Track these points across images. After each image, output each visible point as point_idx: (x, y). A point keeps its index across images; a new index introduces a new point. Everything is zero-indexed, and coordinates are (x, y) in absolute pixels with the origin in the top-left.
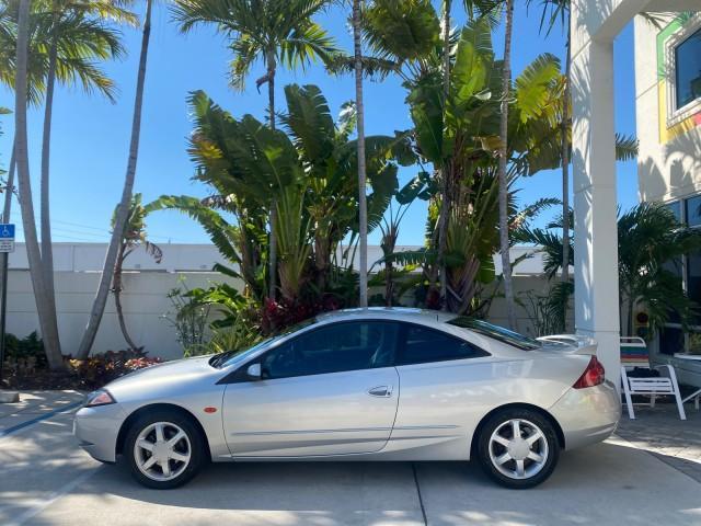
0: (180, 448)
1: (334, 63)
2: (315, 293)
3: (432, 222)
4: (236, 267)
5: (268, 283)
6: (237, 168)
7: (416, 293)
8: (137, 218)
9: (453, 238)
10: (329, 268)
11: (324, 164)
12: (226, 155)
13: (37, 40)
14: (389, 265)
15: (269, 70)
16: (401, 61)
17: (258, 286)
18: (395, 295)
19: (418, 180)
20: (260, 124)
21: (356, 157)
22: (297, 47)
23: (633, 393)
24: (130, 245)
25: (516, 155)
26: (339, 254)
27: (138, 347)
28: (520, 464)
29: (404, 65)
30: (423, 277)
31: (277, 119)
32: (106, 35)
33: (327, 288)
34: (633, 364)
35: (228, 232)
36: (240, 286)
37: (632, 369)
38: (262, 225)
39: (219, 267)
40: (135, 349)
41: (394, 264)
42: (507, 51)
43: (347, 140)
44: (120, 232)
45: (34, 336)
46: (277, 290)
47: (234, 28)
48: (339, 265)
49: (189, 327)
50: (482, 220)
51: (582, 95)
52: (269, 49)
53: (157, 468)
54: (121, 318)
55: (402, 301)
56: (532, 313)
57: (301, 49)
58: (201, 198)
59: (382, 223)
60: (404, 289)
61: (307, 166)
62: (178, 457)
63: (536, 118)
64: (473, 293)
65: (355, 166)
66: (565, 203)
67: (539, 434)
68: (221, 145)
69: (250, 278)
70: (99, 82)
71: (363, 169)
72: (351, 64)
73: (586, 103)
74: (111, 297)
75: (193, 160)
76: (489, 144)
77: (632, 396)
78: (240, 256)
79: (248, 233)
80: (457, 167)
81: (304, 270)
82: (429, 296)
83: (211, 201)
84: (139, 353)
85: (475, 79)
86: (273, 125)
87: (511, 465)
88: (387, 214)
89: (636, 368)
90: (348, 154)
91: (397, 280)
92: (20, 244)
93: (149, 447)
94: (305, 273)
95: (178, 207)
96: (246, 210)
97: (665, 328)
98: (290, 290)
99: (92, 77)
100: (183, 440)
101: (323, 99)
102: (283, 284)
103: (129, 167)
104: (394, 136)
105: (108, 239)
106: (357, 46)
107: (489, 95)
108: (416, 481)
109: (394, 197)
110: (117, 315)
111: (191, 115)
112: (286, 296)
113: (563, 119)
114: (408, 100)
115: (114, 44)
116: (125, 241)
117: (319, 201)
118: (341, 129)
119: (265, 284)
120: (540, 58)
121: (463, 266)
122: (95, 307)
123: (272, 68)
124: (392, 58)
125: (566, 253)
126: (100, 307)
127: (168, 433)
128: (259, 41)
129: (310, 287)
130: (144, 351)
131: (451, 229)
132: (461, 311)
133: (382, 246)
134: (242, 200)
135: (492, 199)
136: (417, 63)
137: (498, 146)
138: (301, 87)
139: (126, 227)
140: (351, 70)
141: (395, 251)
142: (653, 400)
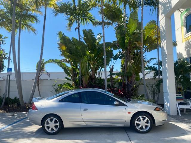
1: (95, 23)
2: (92, 85)
3: (122, 66)
4: (70, 78)
6: (71, 52)
7: (119, 84)
8: (43, 66)
9: (128, 69)
10: (95, 78)
11: (94, 50)
12: (67, 49)
13: (16, 19)
14: (111, 76)
16: (113, 22)
17: (76, 83)
18: (113, 84)
19: (118, 54)
21: (103, 48)
22: (85, 19)
23: (180, 109)
24: (41, 73)
25: (144, 46)
26: (98, 74)
32: (34, 17)
33: (95, 83)
34: (180, 101)
35: (68, 69)
36: (71, 83)
37: (179, 103)
38: (76, 66)
39: (66, 78)
41: (113, 76)
42: (142, 19)
43: (99, 43)
44: (39, 70)
45: (16, 98)
46: (82, 84)
47: (68, 14)
48: (98, 77)
50: (136, 64)
52: (78, 20)
54: (39, 92)
55: (115, 86)
56: (150, 88)
57: (86, 20)
58: (60, 60)
59: (109, 65)
60: (115, 83)
61: (89, 51)
63: (150, 37)
64: (134, 83)
65: (103, 50)
66: (158, 59)
68: (66, 46)
69: (74, 80)
70: (32, 30)
72: (100, 23)
74: (37, 87)
75: (59, 50)
76: (138, 44)
77: (180, 110)
78: (71, 75)
79: (73, 69)
80: (129, 50)
81: (89, 78)
82: (123, 85)
83: (63, 60)
85: (134, 27)
88: (110, 63)
91: (113, 80)
92: (13, 73)
95: (54, 62)
96: (72, 63)
97: (187, 92)
98: (85, 83)
99: (30, 28)
101: (93, 33)
102: (83, 82)
103: (41, 52)
104: (112, 42)
105: (36, 71)
106: (103, 19)
107: (138, 31)
109: (112, 58)
110: (38, 92)
111: (58, 38)
112: (84, 85)
113: (157, 37)
115: (36, 19)
117: (93, 60)
118: (98, 41)
119: (78, 82)
120: (151, 21)
121: (131, 76)
123: (79, 25)
124: (110, 21)
125: (159, 72)
126: (34, 89)
128: (75, 18)
129: (90, 83)
131: (128, 66)
132: (131, 88)
133: (110, 71)
134: (72, 60)
135: (139, 59)
136: (117, 23)
137: (140, 44)
138: (87, 30)
139: (40, 68)
140: (100, 25)
141: (113, 73)
142: (185, 111)
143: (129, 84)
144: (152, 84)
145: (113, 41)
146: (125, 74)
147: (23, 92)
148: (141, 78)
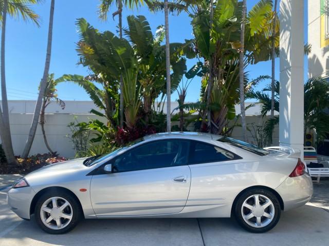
0: (67, 211)
1: (153, 6)
2: (144, 125)
3: (203, 89)
4: (103, 111)
5: (119, 120)
6: (102, 59)
7: (195, 125)
8: (52, 86)
9: (214, 96)
10: (151, 112)
11: (148, 57)
12: (96, 52)
14: (181, 110)
15: (119, 8)
16: (188, 5)
17: (114, 121)
18: (184, 125)
19: (197, 66)
20: (114, 35)
21: (165, 54)
24: (49, 100)
25: (247, 53)
26: (156, 105)
27: (54, 152)
28: (259, 219)
29: (189, 7)
30: (199, 116)
31: (123, 32)
33: (150, 122)
34: (310, 161)
35: (98, 93)
36: (105, 121)
37: (309, 163)
38: (115, 89)
39: (93, 111)
40: (52, 153)
41: (184, 110)
43: (160, 45)
44: (43, 94)
46: (124, 123)
48: (156, 110)
49: (79, 142)
50: (230, 87)
51: (286, 18)
53: (53, 222)
54: (45, 137)
55: (188, 128)
56: (254, 134)
58: (85, 76)
59: (178, 88)
60: (189, 123)
61: (139, 58)
62: (66, 216)
63: (259, 33)
64: (224, 124)
65: (164, 59)
66: (273, 78)
67: (269, 203)
68: (93, 47)
69: (110, 117)
70: (31, 16)
71: (168, 60)
72: (162, 6)
73: (289, 22)
74: (39, 127)
75: (78, 55)
76: (235, 46)
78: (105, 106)
79: (109, 94)
80: (217, 59)
81: (138, 113)
82: (202, 126)
83: (90, 77)
84: (54, 155)
85: (228, 11)
86: (121, 35)
87: (254, 220)
88: (180, 84)
89: (311, 163)
90: (160, 52)
91: (186, 118)
93: (49, 211)
94: (138, 115)
95: (72, 80)
96: (107, 82)
97: (325, 142)
98: (130, 123)
99: (27, 12)
100: (68, 207)
101: (147, 23)
102: (127, 120)
103: (47, 59)
104: (184, 42)
107: (236, 20)
108: (200, 229)
109: (184, 75)
110: (43, 136)
111: (78, 31)
112: (128, 126)
113: (273, 34)
114: (193, 23)
116: (46, 98)
117: (145, 77)
118: (156, 39)
119: (118, 120)
121: (219, 110)
122: (31, 131)
124: (183, 3)
125: (273, 104)
126: (33, 131)
127: (60, 203)
129: (141, 121)
130: (56, 154)
131: (213, 91)
133: (178, 101)
134: (106, 76)
135: (235, 77)
136: (195, 6)
137: (239, 47)
138: (136, 17)
139: (45, 91)
140: (162, 9)
141: (184, 103)
142: (319, 179)
143: (214, 126)
144: (258, 127)
145: (186, 40)
146: (207, 107)
147: (12, 136)
148: (237, 114)
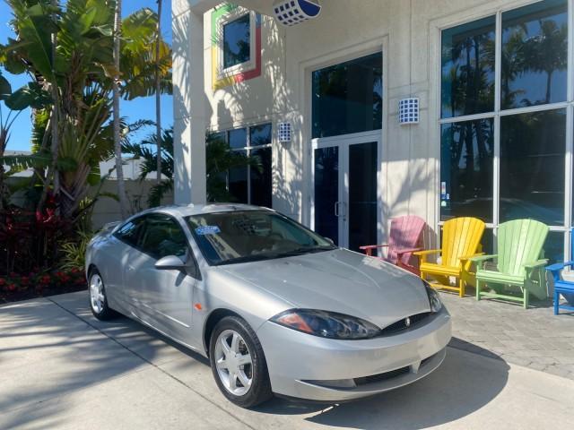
3: (40, 130)
30: (33, 180)
60: (13, 190)
104: (7, 43)
107: (110, 31)
121: (75, 170)
132: (73, 209)
141: (4, 155)
143: (65, 196)
144: (135, 196)
145: (10, 40)
146: (53, 163)
148: (102, 176)
